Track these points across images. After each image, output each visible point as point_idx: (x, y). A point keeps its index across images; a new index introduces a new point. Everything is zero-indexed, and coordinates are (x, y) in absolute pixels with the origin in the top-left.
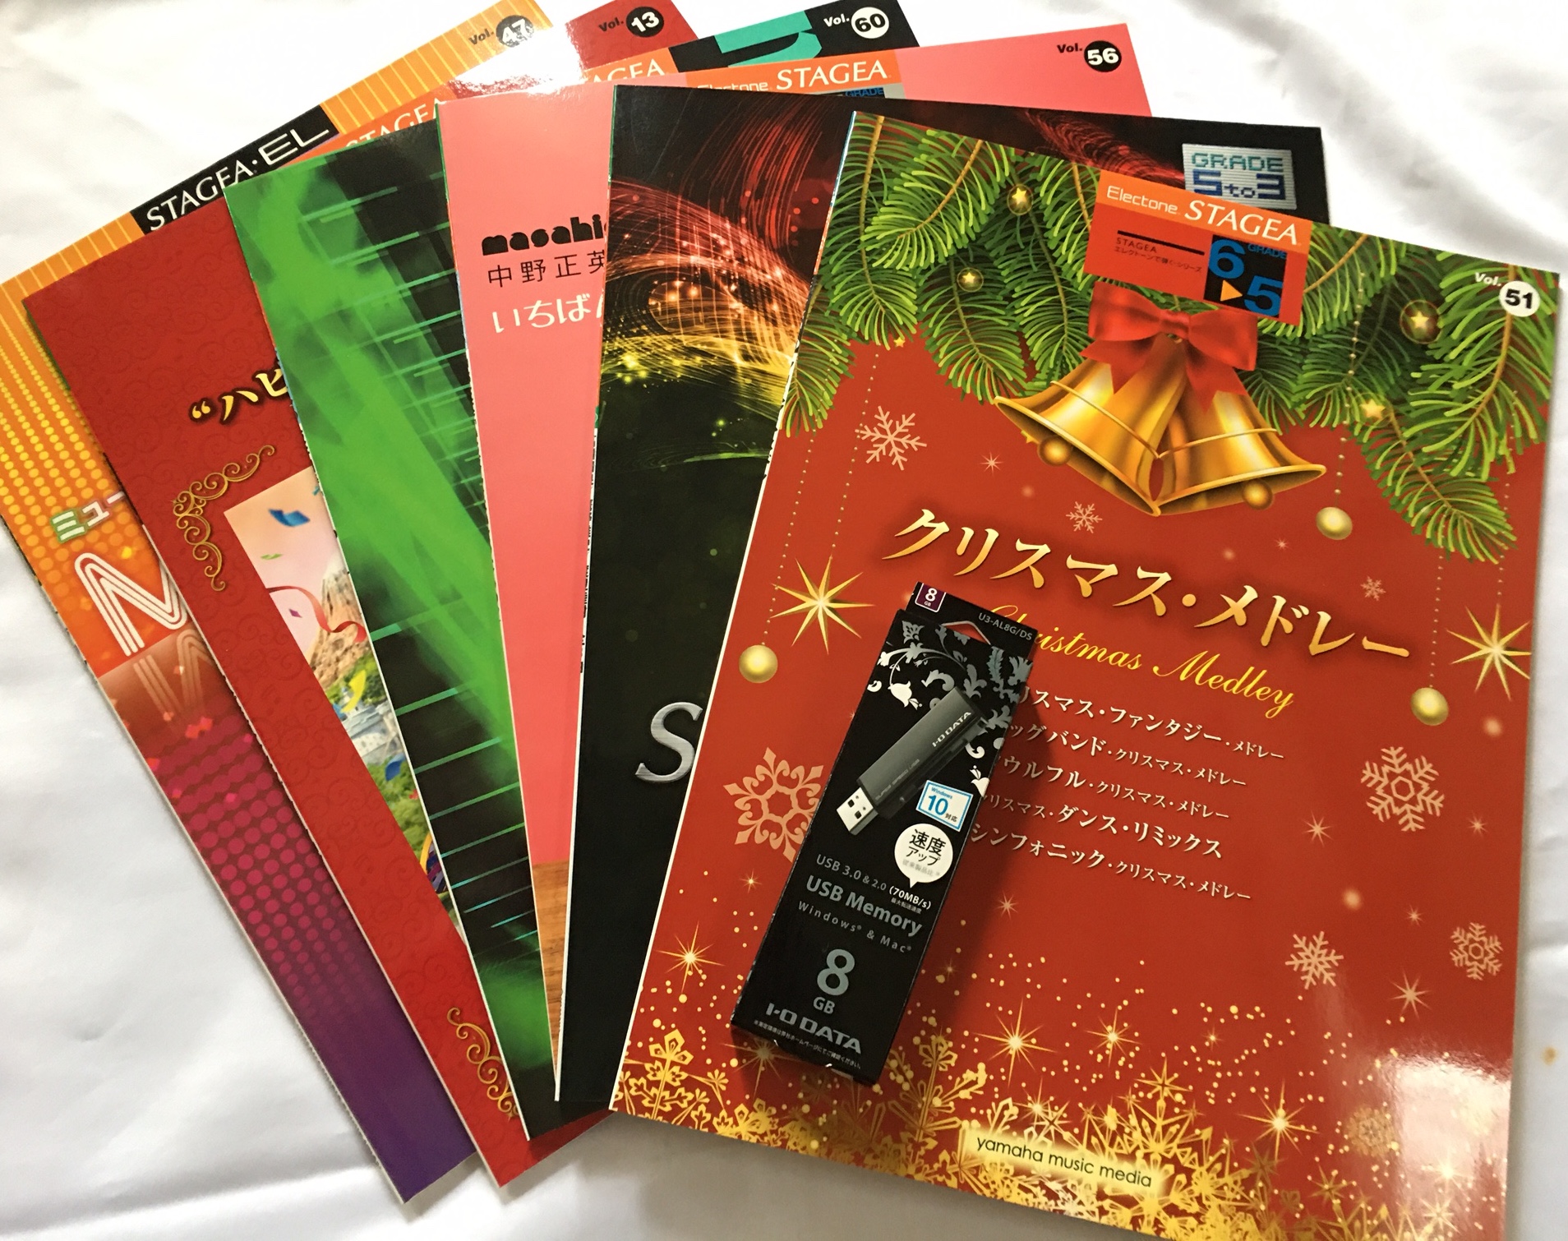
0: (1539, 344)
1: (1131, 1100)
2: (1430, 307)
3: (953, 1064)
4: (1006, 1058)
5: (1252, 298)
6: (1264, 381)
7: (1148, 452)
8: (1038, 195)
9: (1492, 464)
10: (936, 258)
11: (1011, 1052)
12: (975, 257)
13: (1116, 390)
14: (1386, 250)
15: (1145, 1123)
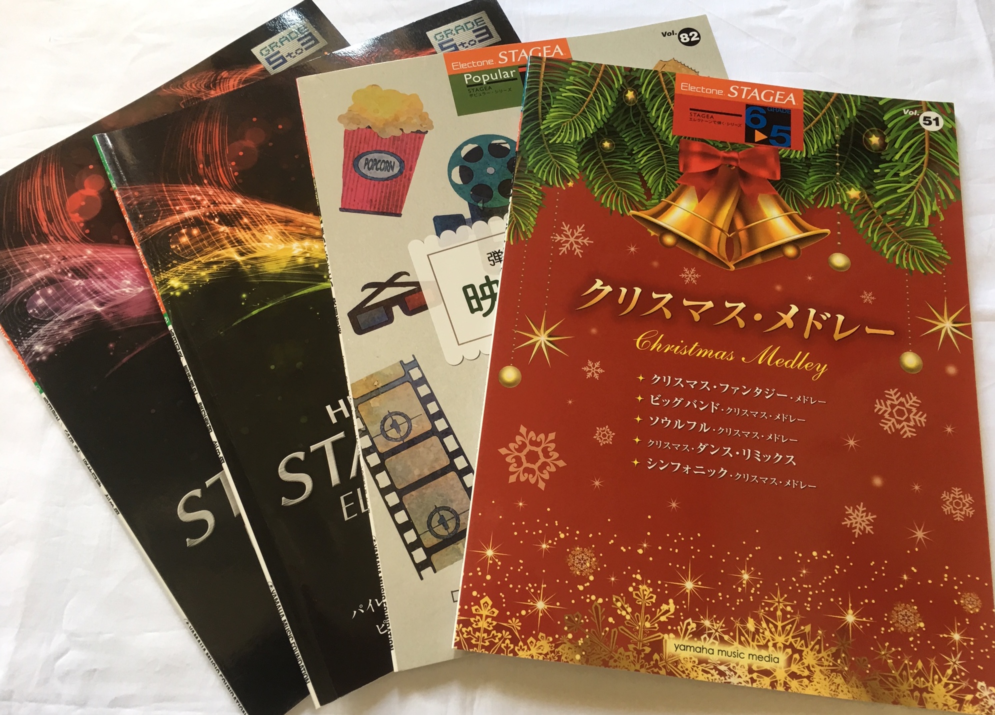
0: (947, 145)
1: (761, 613)
2: (878, 131)
3: (654, 601)
4: (685, 595)
5: (773, 138)
6: (787, 185)
7: (723, 234)
8: (641, 93)
9: (929, 216)
10: (586, 135)
11: (687, 591)
12: (608, 132)
13: (699, 201)
14: (849, 103)
15: (771, 625)
